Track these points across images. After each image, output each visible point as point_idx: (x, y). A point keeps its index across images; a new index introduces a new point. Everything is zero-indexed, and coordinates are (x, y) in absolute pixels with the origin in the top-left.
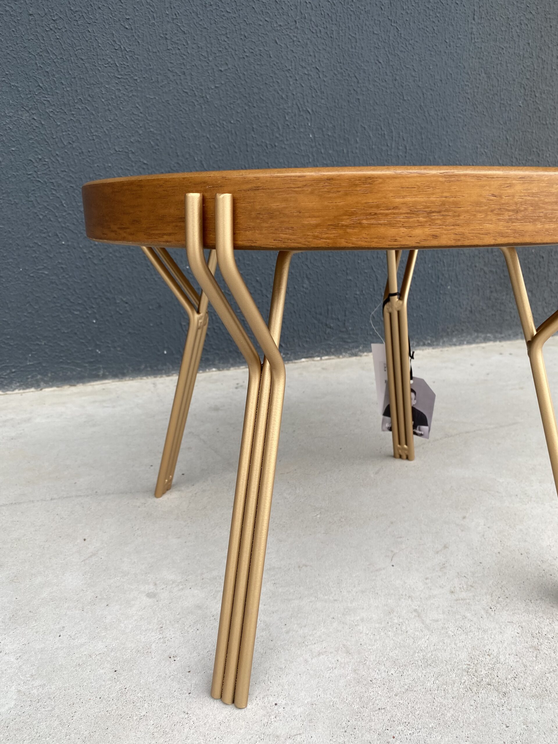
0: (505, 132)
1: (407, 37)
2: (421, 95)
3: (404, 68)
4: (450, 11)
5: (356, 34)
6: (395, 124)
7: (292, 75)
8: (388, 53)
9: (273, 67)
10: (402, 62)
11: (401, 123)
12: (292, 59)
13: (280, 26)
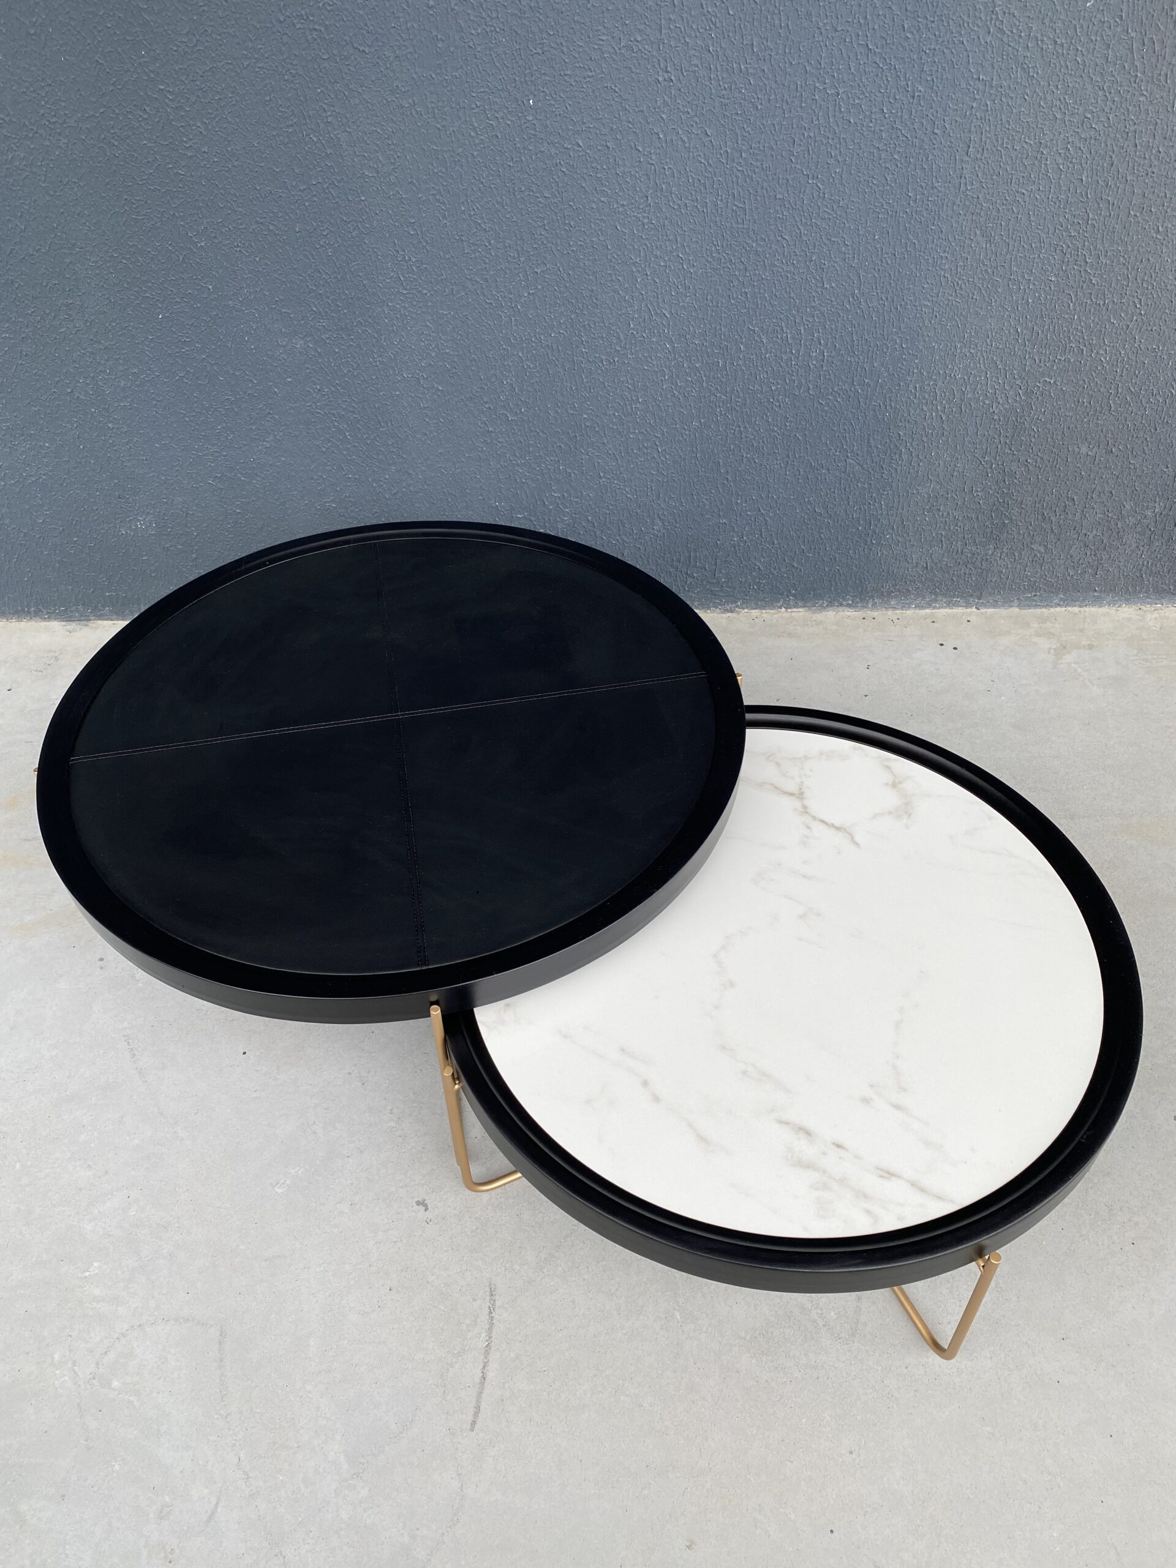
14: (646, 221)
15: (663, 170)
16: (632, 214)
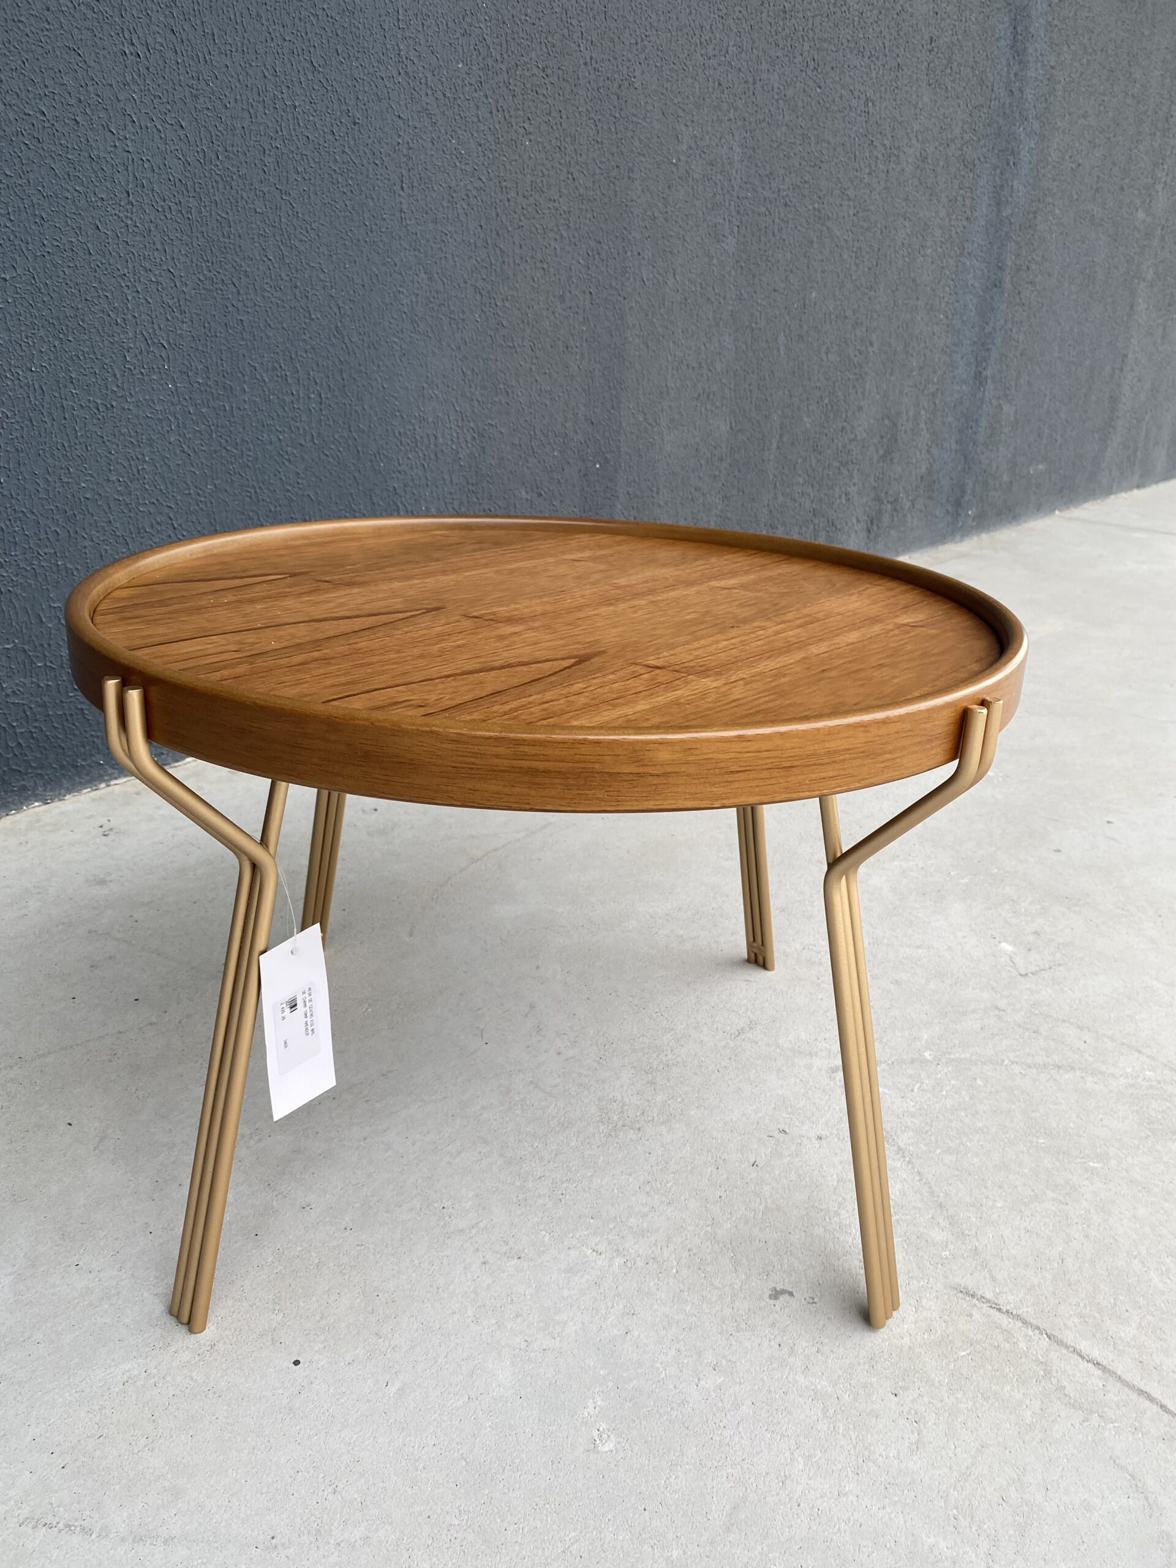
0: (460, 363)
1: (307, 218)
2: (336, 310)
3: (307, 267)
4: (368, 176)
5: (228, 213)
6: (301, 358)
7: (129, 284)
8: (280, 244)
9: (96, 271)
10: (302, 257)
11: (310, 356)
12: (127, 256)
13: (102, 199)
14: (129, 222)
15: (140, 162)
16: (113, 212)
